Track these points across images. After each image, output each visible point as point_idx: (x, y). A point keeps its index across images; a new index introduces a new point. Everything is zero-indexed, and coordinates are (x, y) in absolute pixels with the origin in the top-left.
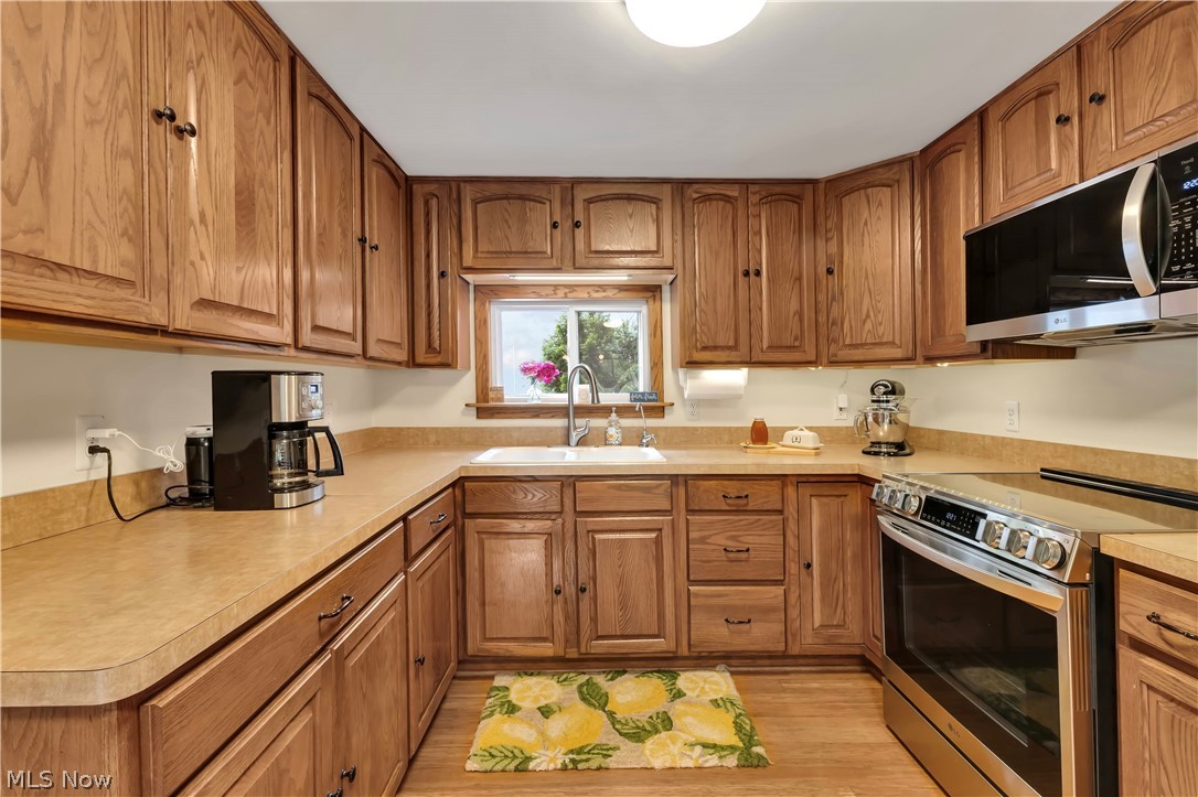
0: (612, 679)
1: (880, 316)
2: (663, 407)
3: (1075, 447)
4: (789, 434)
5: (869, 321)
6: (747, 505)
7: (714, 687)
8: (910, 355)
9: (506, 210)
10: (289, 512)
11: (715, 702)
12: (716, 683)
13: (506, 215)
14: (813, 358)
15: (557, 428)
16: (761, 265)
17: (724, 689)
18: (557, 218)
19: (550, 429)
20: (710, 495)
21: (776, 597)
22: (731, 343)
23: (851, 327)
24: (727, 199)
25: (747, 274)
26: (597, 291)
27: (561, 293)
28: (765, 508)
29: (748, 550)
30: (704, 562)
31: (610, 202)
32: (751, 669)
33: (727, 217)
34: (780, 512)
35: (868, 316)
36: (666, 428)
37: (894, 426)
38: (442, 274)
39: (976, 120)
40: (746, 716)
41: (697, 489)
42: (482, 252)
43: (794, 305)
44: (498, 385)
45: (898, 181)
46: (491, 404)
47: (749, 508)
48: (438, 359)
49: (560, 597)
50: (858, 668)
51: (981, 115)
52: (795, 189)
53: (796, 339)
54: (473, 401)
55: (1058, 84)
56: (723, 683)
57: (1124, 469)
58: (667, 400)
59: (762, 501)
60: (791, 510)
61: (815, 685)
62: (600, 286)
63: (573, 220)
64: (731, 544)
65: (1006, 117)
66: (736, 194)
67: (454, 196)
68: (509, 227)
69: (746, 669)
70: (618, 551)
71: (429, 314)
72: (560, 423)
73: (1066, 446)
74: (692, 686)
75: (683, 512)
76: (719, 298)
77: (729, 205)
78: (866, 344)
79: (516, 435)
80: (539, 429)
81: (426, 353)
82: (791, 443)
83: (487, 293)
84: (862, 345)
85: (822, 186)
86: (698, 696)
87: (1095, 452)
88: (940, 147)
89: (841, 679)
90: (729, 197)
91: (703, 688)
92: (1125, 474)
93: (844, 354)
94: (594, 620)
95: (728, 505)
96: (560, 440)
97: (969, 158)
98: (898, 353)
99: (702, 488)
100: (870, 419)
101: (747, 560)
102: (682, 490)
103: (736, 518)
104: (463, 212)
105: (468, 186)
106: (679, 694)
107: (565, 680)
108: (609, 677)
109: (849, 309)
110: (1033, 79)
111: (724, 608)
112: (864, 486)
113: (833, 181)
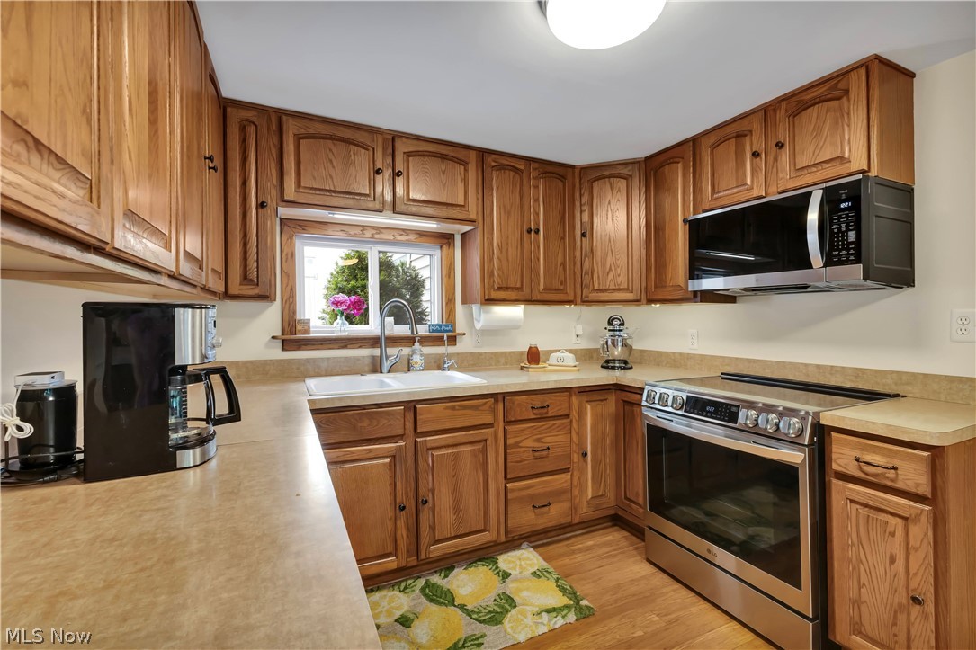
0: (446, 576)
1: (619, 270)
2: (455, 337)
3: (737, 358)
4: (554, 356)
5: (611, 273)
6: (547, 413)
7: (528, 562)
8: (638, 298)
9: (330, 150)
10: (191, 472)
11: (534, 574)
12: (528, 559)
13: (330, 154)
14: (572, 299)
15: (364, 357)
16: (539, 225)
17: (536, 561)
18: (379, 165)
19: (357, 359)
20: (522, 409)
21: (566, 481)
22: (519, 285)
23: (599, 277)
24: (516, 170)
25: (529, 231)
26: (401, 235)
27: (368, 234)
28: (559, 414)
29: (548, 448)
30: (518, 462)
31: (427, 158)
32: (545, 541)
33: (516, 186)
34: (567, 416)
35: (610, 269)
36: (458, 354)
37: (625, 348)
38: (261, 205)
39: (691, 143)
40: (561, 578)
41: (513, 403)
42: (305, 188)
43: (560, 259)
44: (307, 317)
45: (631, 176)
46: (299, 336)
47: (549, 415)
48: (256, 291)
49: (403, 512)
50: (609, 524)
51: (694, 141)
52: (561, 171)
53: (561, 284)
54: (278, 333)
55: (751, 131)
56: (532, 557)
57: (767, 371)
58: (459, 330)
59: (557, 409)
60: (574, 414)
61: (590, 543)
62: (403, 230)
63: (393, 169)
64: (537, 445)
65: (714, 147)
66: (522, 167)
67: (274, 126)
68: (333, 167)
69: (541, 542)
70: (453, 463)
71: (245, 244)
72: (365, 352)
73: (730, 358)
74: (511, 566)
75: (502, 424)
76: (510, 249)
77: (517, 176)
78: (609, 289)
79: (324, 365)
80: (347, 359)
81: (241, 284)
82: (556, 363)
83: (293, 227)
84: (606, 290)
85: (577, 171)
86: (520, 573)
87: (749, 361)
88: (662, 158)
89: (603, 534)
90: (516, 168)
91: (520, 565)
92: (768, 374)
93: (594, 296)
94: (433, 528)
95: (534, 414)
96: (367, 369)
97: (685, 169)
98: (630, 296)
99: (516, 403)
100: (610, 343)
101: (547, 457)
102: (501, 406)
103: (540, 424)
104: (285, 145)
105: (291, 120)
106: (506, 576)
107: (406, 588)
108: (443, 575)
109: (597, 264)
110: (733, 125)
111: (532, 497)
112: (618, 392)
113: (585, 169)
